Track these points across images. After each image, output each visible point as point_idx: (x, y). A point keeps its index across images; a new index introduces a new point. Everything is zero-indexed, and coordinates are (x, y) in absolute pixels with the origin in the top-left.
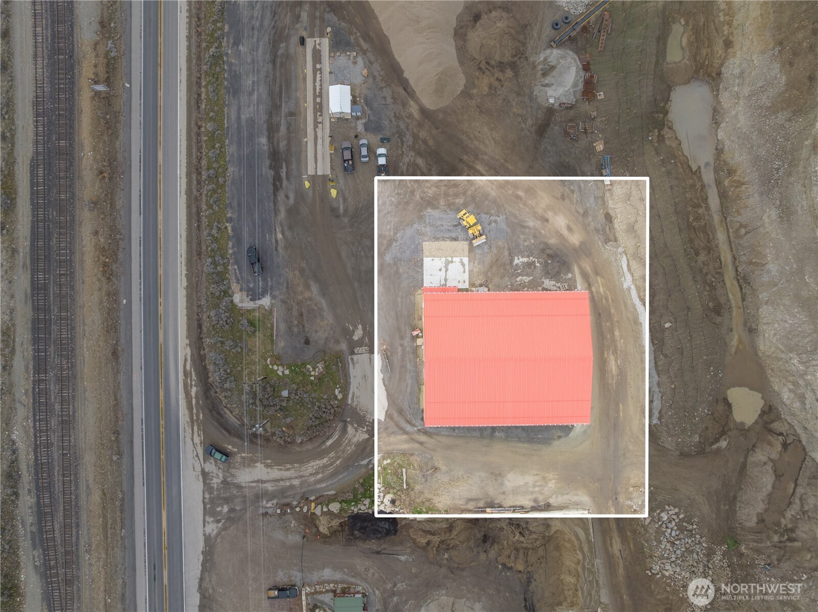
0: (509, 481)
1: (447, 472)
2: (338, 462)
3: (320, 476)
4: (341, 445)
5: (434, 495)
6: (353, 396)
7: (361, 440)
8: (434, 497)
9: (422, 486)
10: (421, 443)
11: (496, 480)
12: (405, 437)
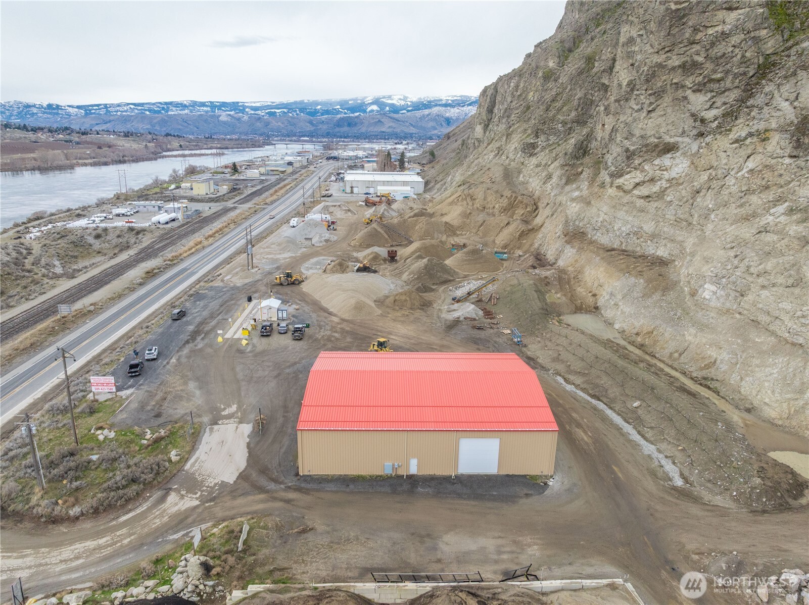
0: (447, 544)
1: (328, 533)
2: (126, 542)
3: (81, 561)
4: (146, 518)
5: (295, 562)
6: (196, 461)
7: (184, 508)
8: (294, 566)
9: (274, 550)
10: (288, 501)
11: (422, 542)
12: (262, 496)
